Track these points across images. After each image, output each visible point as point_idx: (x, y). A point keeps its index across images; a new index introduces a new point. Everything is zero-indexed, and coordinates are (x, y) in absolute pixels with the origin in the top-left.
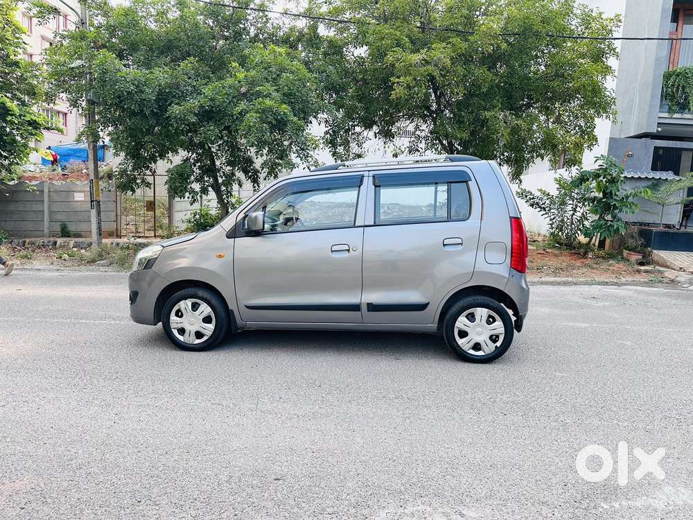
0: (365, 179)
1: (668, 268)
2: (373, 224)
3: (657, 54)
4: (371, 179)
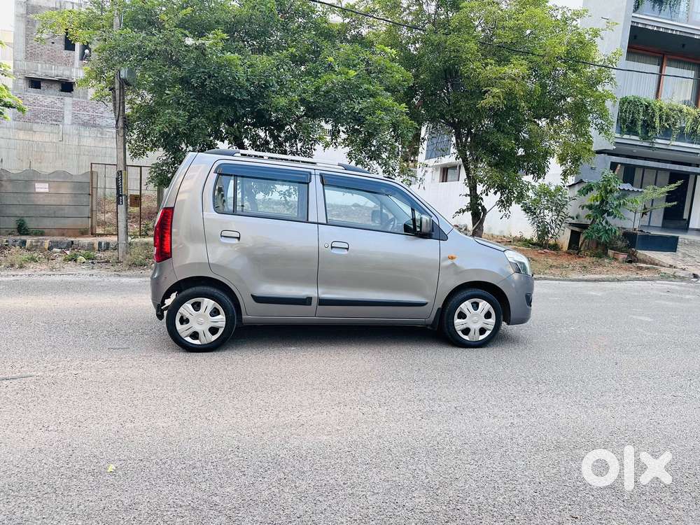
1: (657, 265)
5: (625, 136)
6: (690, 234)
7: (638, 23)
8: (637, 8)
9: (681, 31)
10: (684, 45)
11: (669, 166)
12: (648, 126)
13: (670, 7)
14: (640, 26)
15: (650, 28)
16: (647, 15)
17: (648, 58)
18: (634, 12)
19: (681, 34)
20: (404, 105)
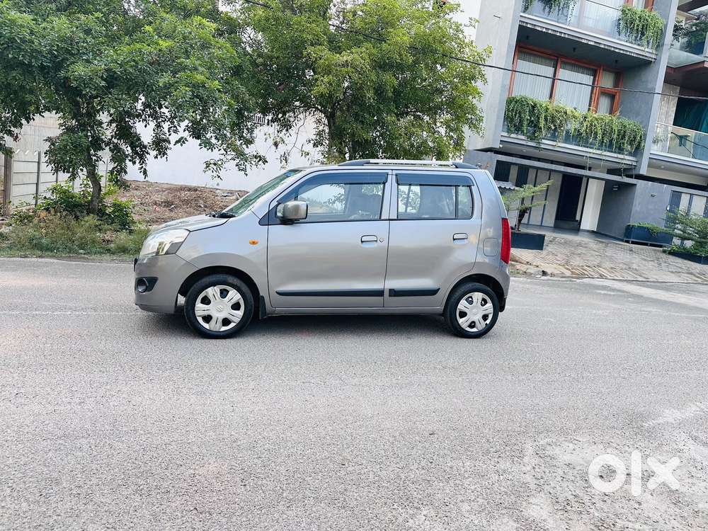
0: (390, 177)
1: (517, 262)
2: (396, 218)
3: (503, 81)
4: (394, 177)
5: (513, 135)
6: (581, 236)
7: (527, 23)
8: (526, 9)
9: (569, 35)
10: (574, 49)
11: (562, 168)
12: (535, 125)
13: (559, 10)
14: (529, 26)
15: (539, 29)
16: (536, 16)
17: (543, 60)
18: (524, 12)
19: (570, 37)
20: (217, 82)
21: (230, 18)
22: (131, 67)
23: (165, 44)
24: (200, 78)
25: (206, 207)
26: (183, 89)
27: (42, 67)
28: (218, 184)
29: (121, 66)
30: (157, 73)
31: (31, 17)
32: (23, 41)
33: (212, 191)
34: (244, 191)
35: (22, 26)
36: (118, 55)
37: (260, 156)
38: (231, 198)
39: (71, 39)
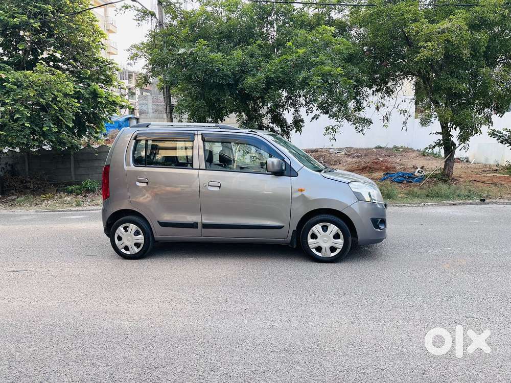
20: (340, 69)
21: (342, 22)
22: (280, 72)
23: (301, 51)
24: (327, 68)
25: (324, 162)
26: (316, 78)
27: (229, 85)
28: (332, 145)
29: (274, 73)
30: (297, 72)
31: (222, 55)
32: (219, 70)
33: (328, 150)
34: (350, 147)
35: (217, 61)
36: (272, 67)
37: (367, 119)
38: (341, 153)
39: (243, 62)
